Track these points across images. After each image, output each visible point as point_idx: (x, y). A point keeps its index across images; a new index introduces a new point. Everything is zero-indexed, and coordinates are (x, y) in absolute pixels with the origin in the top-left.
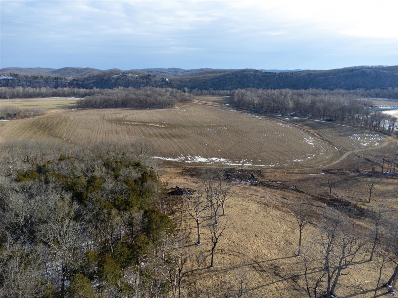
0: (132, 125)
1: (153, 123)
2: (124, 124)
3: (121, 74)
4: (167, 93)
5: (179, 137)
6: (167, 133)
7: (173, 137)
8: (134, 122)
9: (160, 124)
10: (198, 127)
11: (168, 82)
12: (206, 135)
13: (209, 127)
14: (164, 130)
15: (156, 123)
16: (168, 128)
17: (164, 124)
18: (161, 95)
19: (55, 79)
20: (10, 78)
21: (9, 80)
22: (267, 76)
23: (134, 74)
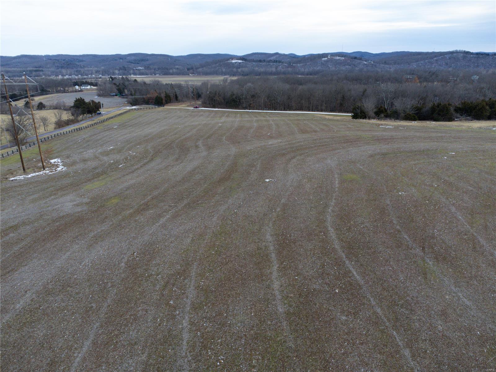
3: (329, 57)
11: (373, 64)
19: (274, 62)
20: (240, 61)
21: (240, 63)
22: (478, 57)
23: (341, 57)
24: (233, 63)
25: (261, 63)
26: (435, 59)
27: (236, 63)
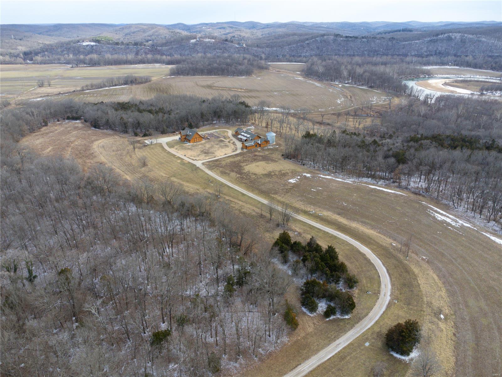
0: (221, 90)
1: (236, 88)
2: (215, 89)
3: (198, 39)
4: (244, 60)
5: (254, 97)
6: (247, 95)
7: (250, 97)
8: (222, 88)
9: (241, 89)
10: (268, 91)
11: (245, 48)
12: (272, 97)
13: (276, 91)
14: (244, 93)
15: (238, 89)
16: (247, 92)
17: (244, 90)
18: (240, 64)
19: (135, 45)
20: (93, 44)
21: (92, 46)
22: (348, 40)
23: (211, 39)
24: (84, 46)
25: (118, 46)
26: (307, 42)
27: (87, 46)
